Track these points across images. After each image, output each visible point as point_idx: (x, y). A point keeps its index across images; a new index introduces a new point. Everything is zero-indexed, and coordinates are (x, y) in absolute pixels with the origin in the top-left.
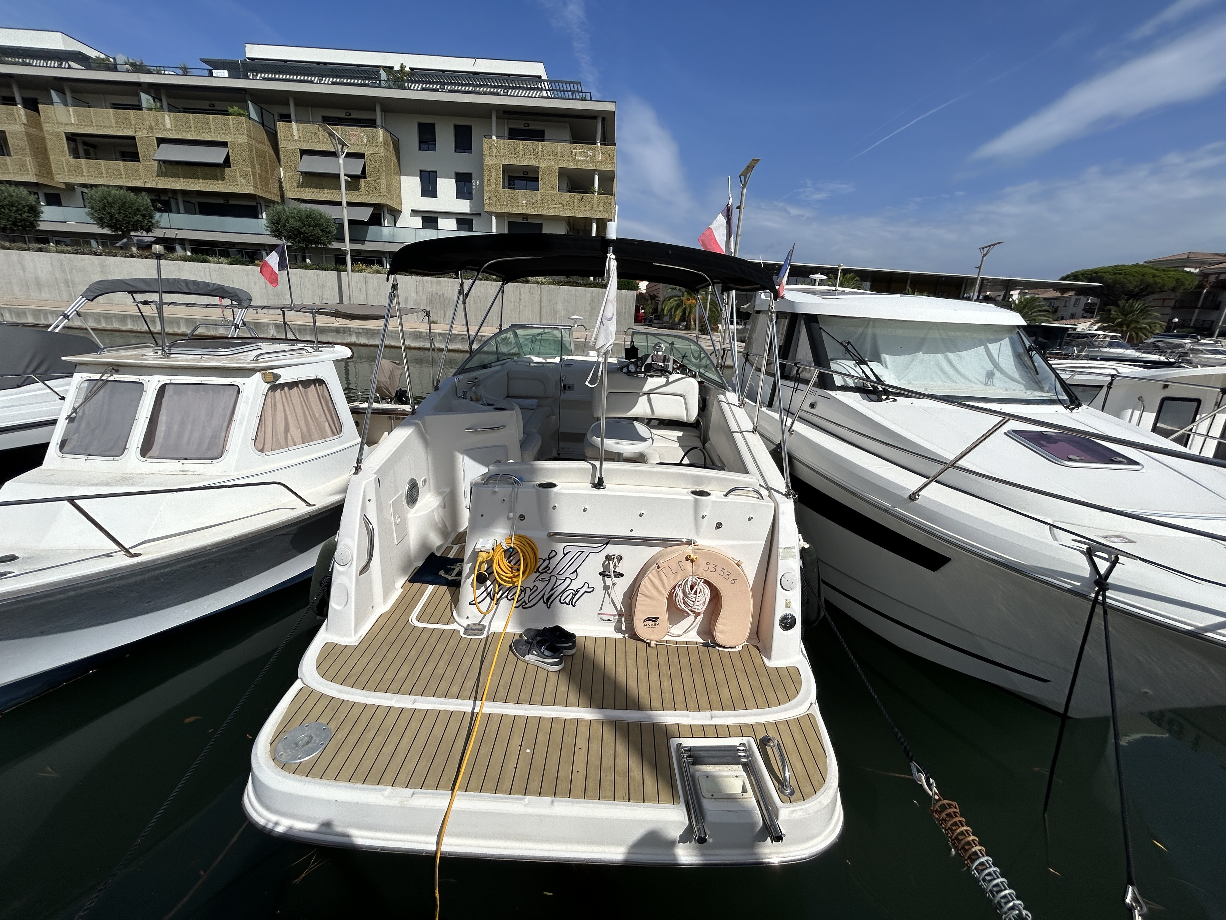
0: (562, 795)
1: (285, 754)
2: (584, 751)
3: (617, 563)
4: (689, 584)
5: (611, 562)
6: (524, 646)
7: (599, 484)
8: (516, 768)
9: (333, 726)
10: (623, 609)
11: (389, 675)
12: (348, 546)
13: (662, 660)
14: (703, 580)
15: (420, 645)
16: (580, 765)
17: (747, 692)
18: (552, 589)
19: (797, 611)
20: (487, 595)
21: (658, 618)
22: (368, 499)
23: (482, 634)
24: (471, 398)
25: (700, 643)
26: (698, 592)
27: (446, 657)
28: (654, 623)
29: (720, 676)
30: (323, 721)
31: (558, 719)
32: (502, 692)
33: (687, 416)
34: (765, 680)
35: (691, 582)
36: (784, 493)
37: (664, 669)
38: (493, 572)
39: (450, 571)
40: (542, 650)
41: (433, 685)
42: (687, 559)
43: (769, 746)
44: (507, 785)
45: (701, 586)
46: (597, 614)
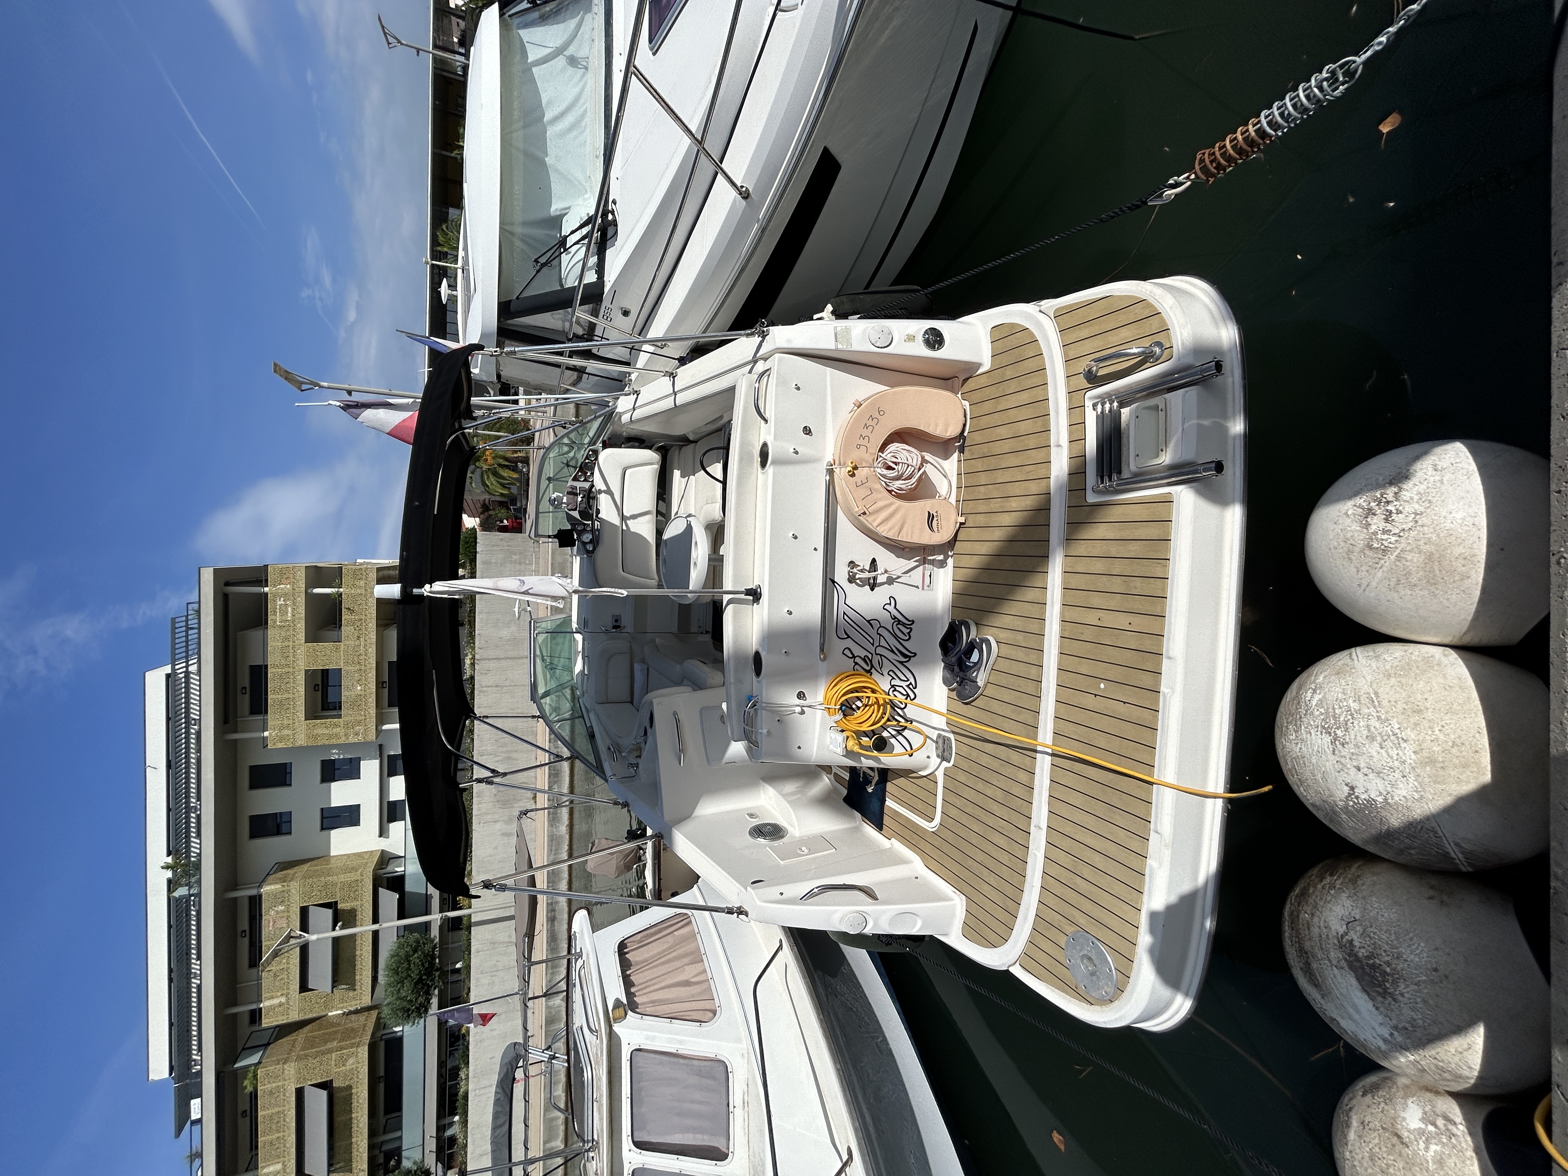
0: (1160, 645)
1: (1106, 987)
2: (1102, 615)
3: (859, 568)
4: (885, 472)
5: (858, 576)
6: (966, 687)
7: (755, 595)
8: (1125, 703)
9: (1070, 929)
10: (917, 558)
11: (1004, 858)
12: (842, 918)
13: (982, 507)
14: (880, 454)
15: (964, 819)
16: (1122, 621)
17: (1025, 397)
18: (892, 651)
19: (919, 326)
20: (901, 734)
21: (929, 512)
22: (780, 896)
23: (949, 739)
24: (637, 757)
25: (959, 456)
26: (895, 460)
27: (980, 786)
28: (935, 519)
29: (1003, 432)
30: (1062, 941)
31: (1061, 646)
32: (1026, 717)
33: (651, 464)
34: (1009, 373)
35: (883, 469)
36: (760, 339)
37: (995, 505)
38: (872, 731)
39: (867, 778)
40: (971, 665)
41: (1017, 803)
42: (853, 475)
43: (1097, 371)
44: (1146, 714)
45: (887, 455)
46: (923, 592)
